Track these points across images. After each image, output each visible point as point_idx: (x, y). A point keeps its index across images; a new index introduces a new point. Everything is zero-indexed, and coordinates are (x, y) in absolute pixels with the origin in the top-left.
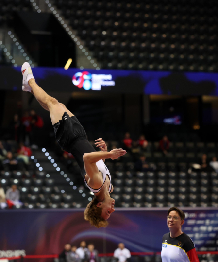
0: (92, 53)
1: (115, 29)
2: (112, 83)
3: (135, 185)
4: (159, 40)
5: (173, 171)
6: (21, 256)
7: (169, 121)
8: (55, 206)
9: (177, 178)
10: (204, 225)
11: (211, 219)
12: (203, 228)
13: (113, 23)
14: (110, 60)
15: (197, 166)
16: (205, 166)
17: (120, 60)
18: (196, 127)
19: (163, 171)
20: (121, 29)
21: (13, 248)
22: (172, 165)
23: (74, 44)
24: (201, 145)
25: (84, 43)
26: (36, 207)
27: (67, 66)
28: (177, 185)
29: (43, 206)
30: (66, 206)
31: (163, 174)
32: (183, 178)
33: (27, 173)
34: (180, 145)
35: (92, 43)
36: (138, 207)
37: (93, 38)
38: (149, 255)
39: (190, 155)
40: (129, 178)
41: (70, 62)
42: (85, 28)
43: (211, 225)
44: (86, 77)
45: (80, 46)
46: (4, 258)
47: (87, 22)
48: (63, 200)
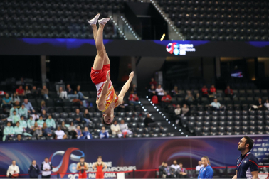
0: (179, 30)
1: (195, 12)
2: (194, 50)
3: (211, 120)
4: (226, 19)
5: (238, 110)
6: (133, 170)
7: (234, 75)
8: (155, 135)
9: (241, 115)
10: (261, 147)
11: (265, 143)
12: (260, 149)
13: (193, 8)
14: (192, 34)
15: (255, 107)
16: (261, 106)
17: (199, 34)
18: (254, 79)
19: (231, 110)
20: (199, 12)
21: (128, 165)
22: (237, 105)
23: (167, 23)
24: (258, 91)
25: (173, 22)
26: (142, 136)
27: (162, 39)
28: (241, 119)
29: (147, 136)
30: (164, 135)
31: (231, 112)
32: (245, 115)
33: (136, 113)
34: (242, 92)
35: (179, 22)
36: (214, 135)
37: (180, 19)
38: (222, 168)
39: (250, 99)
40: (207, 116)
41: (164, 35)
42: (174, 12)
43: (265, 147)
44: (175, 46)
45: (171, 25)
46: (122, 171)
47: (175, 8)
48: (161, 131)
